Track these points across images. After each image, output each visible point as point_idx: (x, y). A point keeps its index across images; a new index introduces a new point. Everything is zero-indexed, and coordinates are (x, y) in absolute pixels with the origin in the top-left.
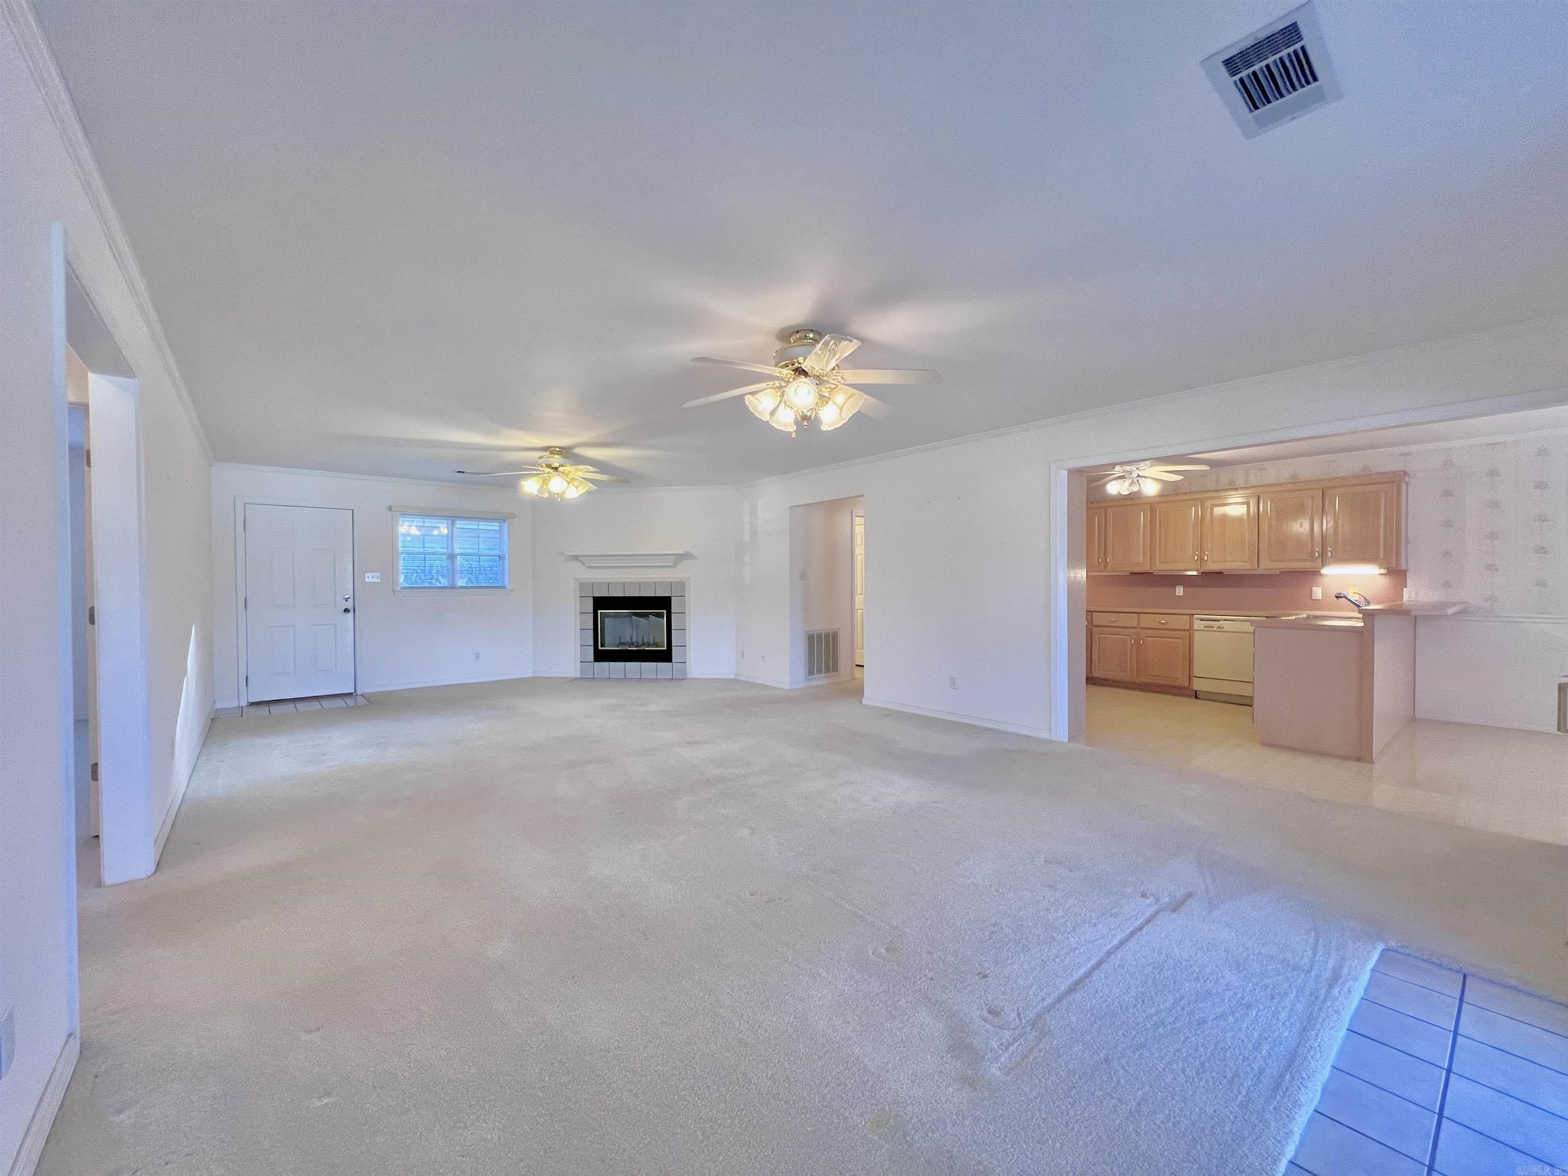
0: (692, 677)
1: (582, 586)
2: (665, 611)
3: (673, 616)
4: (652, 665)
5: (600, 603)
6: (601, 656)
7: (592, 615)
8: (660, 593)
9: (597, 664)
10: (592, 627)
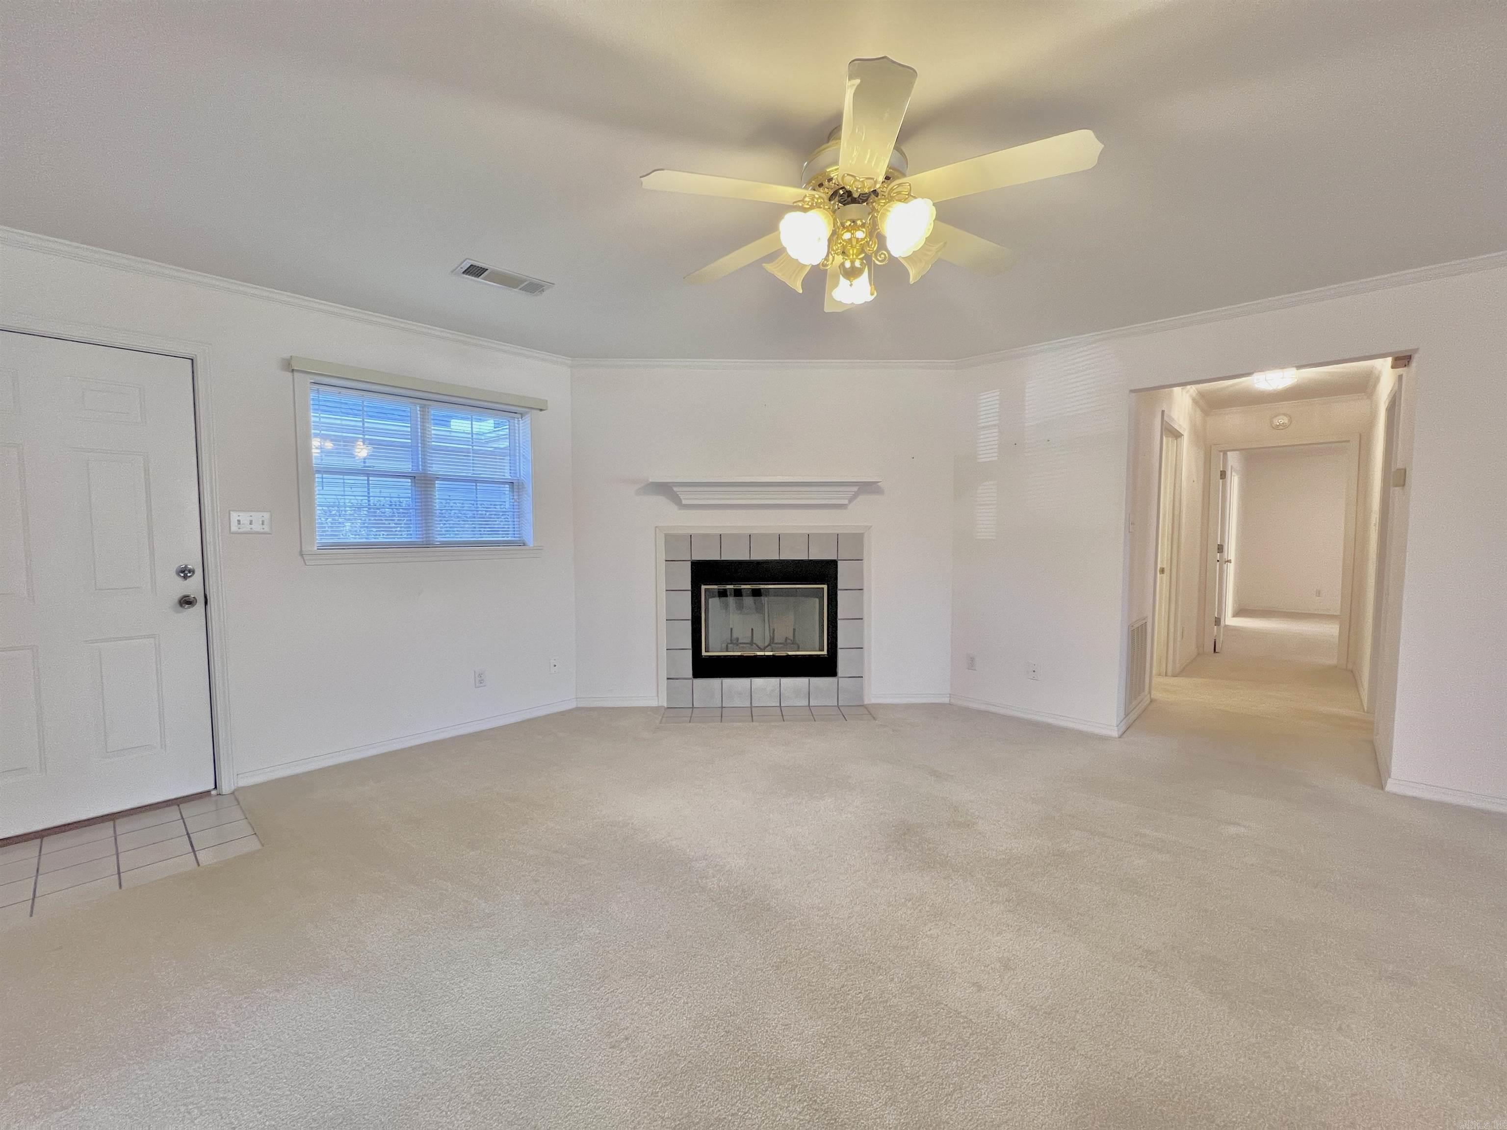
0: (874, 702)
1: (671, 540)
2: (825, 587)
3: (840, 594)
4: (801, 682)
5: (706, 572)
7: (690, 593)
8: (816, 555)
9: (699, 682)
10: (689, 615)
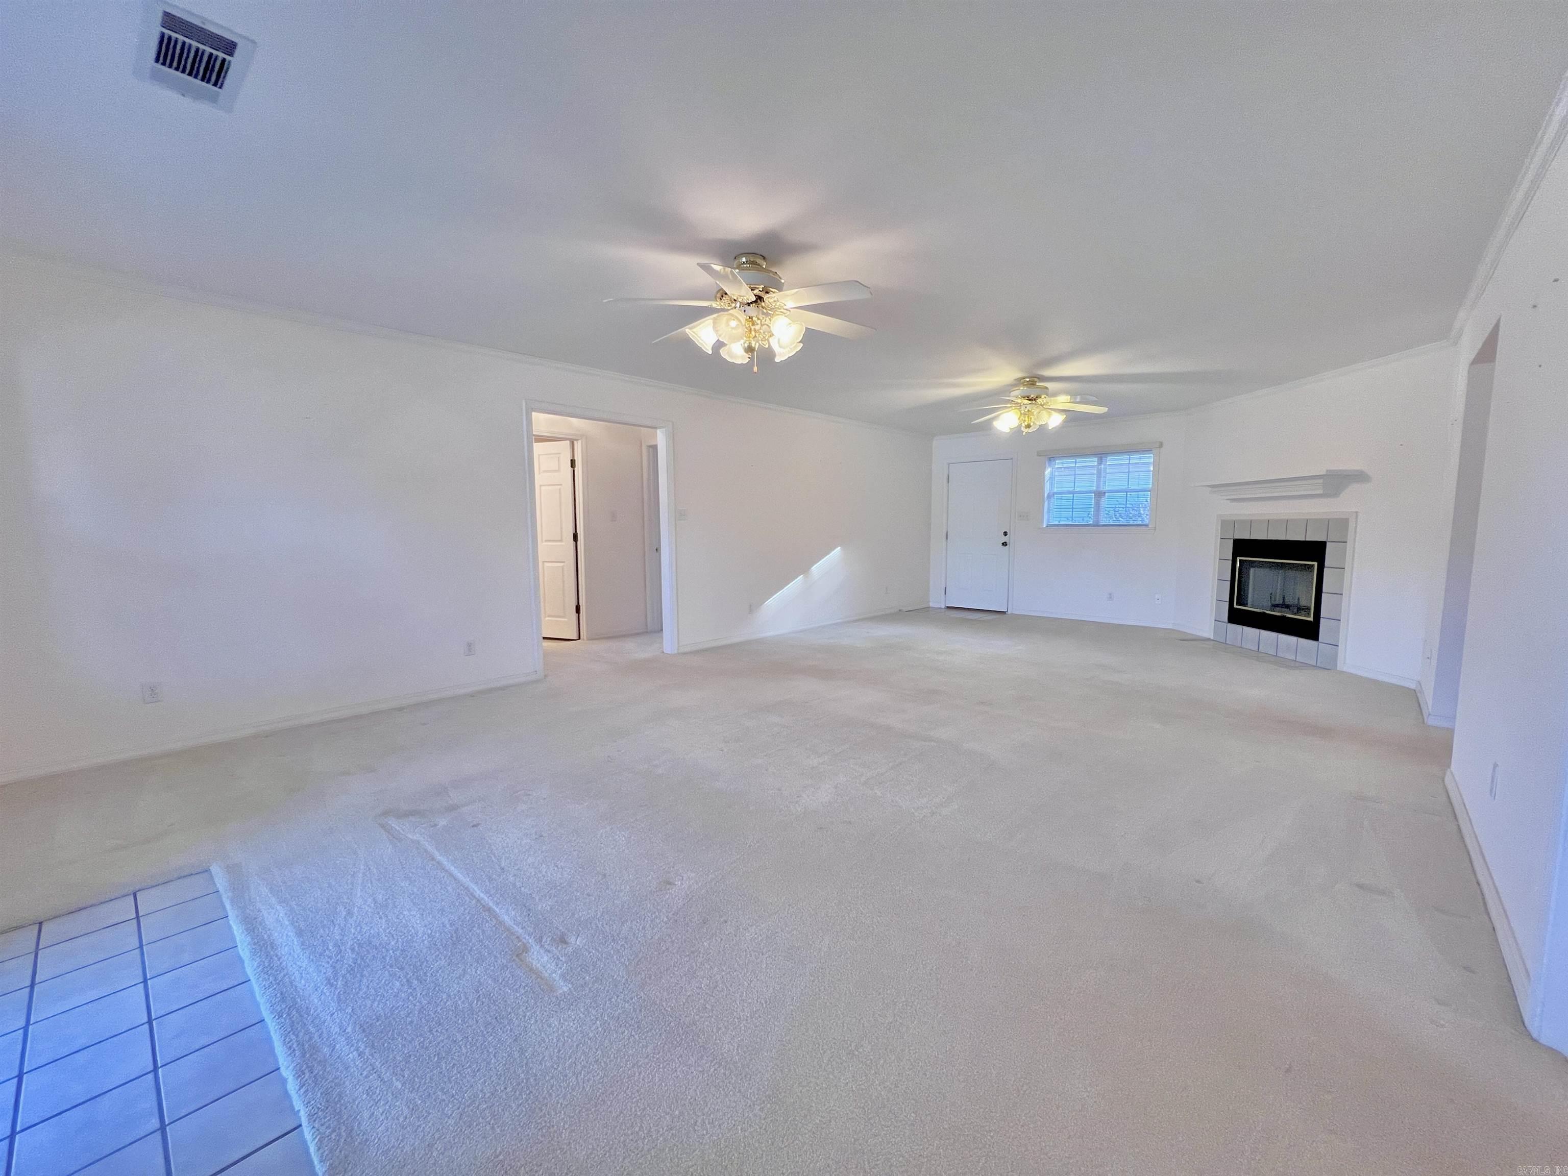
0: (1345, 669)
1: (1225, 524)
2: (1316, 564)
3: (1326, 571)
4: (1292, 640)
5: (1242, 547)
6: (1237, 617)
7: (1230, 562)
8: (1315, 536)
9: (1232, 626)
10: (1229, 578)
